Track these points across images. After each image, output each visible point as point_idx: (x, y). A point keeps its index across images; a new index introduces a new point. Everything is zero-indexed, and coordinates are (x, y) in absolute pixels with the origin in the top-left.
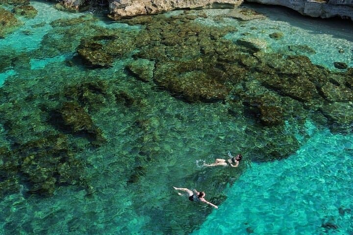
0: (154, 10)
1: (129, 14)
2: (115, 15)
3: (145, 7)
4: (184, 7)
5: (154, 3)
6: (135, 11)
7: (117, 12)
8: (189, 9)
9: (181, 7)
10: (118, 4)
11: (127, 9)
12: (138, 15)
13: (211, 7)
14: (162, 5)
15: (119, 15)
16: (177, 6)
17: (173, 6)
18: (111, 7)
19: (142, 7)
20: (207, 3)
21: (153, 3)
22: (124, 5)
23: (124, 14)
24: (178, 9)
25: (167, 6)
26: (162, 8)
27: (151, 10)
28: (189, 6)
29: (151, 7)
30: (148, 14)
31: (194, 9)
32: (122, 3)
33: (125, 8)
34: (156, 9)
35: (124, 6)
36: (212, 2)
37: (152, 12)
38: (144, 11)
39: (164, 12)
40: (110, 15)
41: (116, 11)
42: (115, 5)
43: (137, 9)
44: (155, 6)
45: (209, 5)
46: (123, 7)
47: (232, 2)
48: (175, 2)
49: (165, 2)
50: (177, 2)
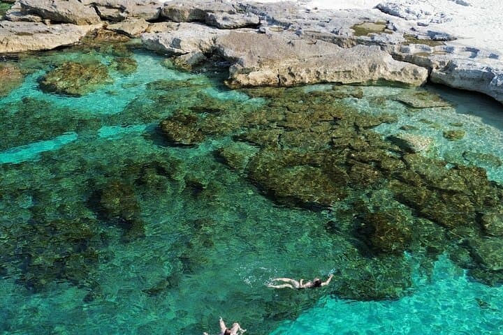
0: (289, 81)
1: (252, 82)
3: (278, 76)
4: (335, 81)
5: (292, 70)
6: (263, 79)
7: (236, 78)
8: (340, 84)
9: (329, 81)
10: (240, 67)
11: (251, 75)
12: (265, 85)
14: (302, 75)
15: (238, 82)
16: (324, 79)
17: (318, 78)
18: (231, 70)
19: (275, 75)
20: (370, 78)
21: (290, 70)
22: (248, 69)
23: (245, 82)
24: (324, 83)
25: (309, 78)
26: (302, 78)
27: (286, 80)
28: (342, 80)
29: (286, 76)
30: (279, 85)
31: (348, 84)
32: (246, 67)
33: (248, 73)
34: (293, 79)
35: (247, 71)
36: (377, 78)
37: (286, 83)
38: (275, 81)
39: (303, 84)
40: (227, 80)
41: (235, 76)
42: (236, 68)
43: (266, 76)
44: (292, 74)
45: (371, 81)
47: (407, 81)
48: (322, 73)
49: (308, 71)
50: (325, 73)
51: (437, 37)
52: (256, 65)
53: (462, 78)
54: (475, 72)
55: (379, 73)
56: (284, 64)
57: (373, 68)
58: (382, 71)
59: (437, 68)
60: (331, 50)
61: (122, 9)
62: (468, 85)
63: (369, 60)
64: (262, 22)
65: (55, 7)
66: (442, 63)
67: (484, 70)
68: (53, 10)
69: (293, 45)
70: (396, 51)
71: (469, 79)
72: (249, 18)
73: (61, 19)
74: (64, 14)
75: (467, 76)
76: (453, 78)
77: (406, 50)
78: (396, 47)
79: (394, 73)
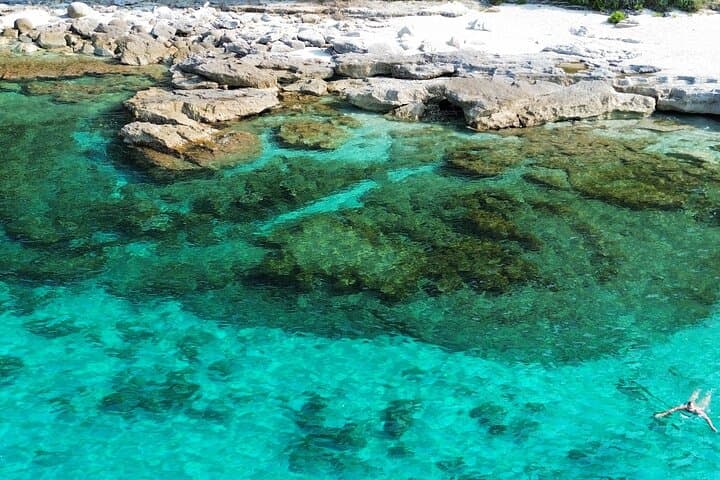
0: (531, 120)
1: (498, 124)
2: (479, 126)
3: (518, 116)
4: (572, 116)
5: (530, 109)
6: (506, 121)
7: (480, 121)
8: (579, 119)
9: (567, 117)
10: (482, 111)
11: (494, 116)
12: (510, 126)
13: (609, 116)
14: (540, 113)
15: (484, 125)
16: (561, 116)
17: (555, 115)
18: (471, 114)
19: (513, 116)
20: (604, 111)
21: (527, 110)
22: (489, 111)
23: (491, 124)
24: (562, 120)
25: (547, 115)
26: (541, 116)
27: (527, 120)
28: (578, 115)
29: (526, 115)
30: (523, 126)
31: (585, 119)
32: (487, 109)
33: (491, 115)
34: (533, 118)
36: (611, 110)
37: (528, 122)
38: (517, 121)
39: (544, 122)
40: (470, 125)
41: (478, 119)
42: (477, 112)
43: (507, 117)
44: (531, 114)
45: (606, 113)
46: (488, 114)
47: (639, 110)
48: (558, 109)
49: (545, 109)
50: (561, 109)
51: (643, 70)
52: (496, 107)
53: (693, 102)
54: (706, 95)
55: (612, 105)
56: (518, 105)
57: (605, 101)
58: (614, 103)
59: (662, 96)
60: (553, 89)
61: (292, 70)
62: (701, 109)
63: (599, 94)
64: (459, 69)
65: (235, 71)
66: (666, 91)
67: (714, 93)
68: (233, 74)
69: (518, 86)
70: (615, 85)
71: (701, 103)
72: (444, 67)
73: (239, 84)
74: (245, 78)
75: (699, 100)
76: (686, 103)
77: (625, 83)
78: (615, 80)
79: (625, 104)
